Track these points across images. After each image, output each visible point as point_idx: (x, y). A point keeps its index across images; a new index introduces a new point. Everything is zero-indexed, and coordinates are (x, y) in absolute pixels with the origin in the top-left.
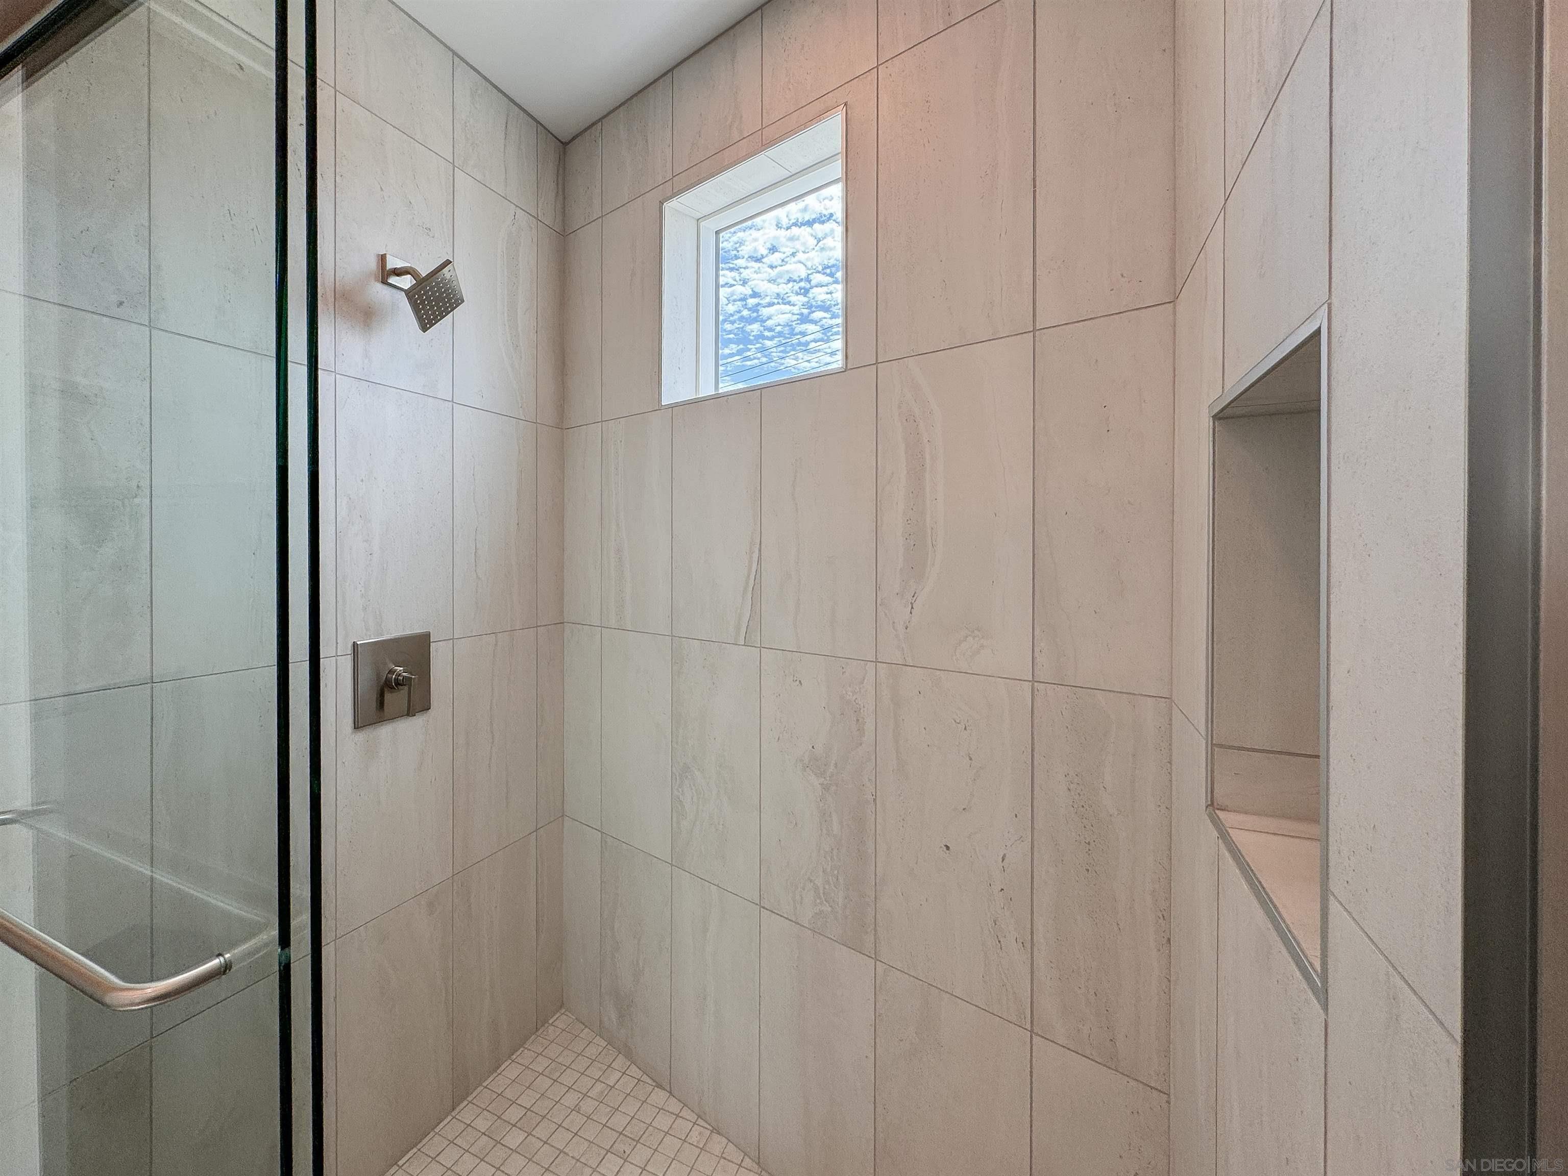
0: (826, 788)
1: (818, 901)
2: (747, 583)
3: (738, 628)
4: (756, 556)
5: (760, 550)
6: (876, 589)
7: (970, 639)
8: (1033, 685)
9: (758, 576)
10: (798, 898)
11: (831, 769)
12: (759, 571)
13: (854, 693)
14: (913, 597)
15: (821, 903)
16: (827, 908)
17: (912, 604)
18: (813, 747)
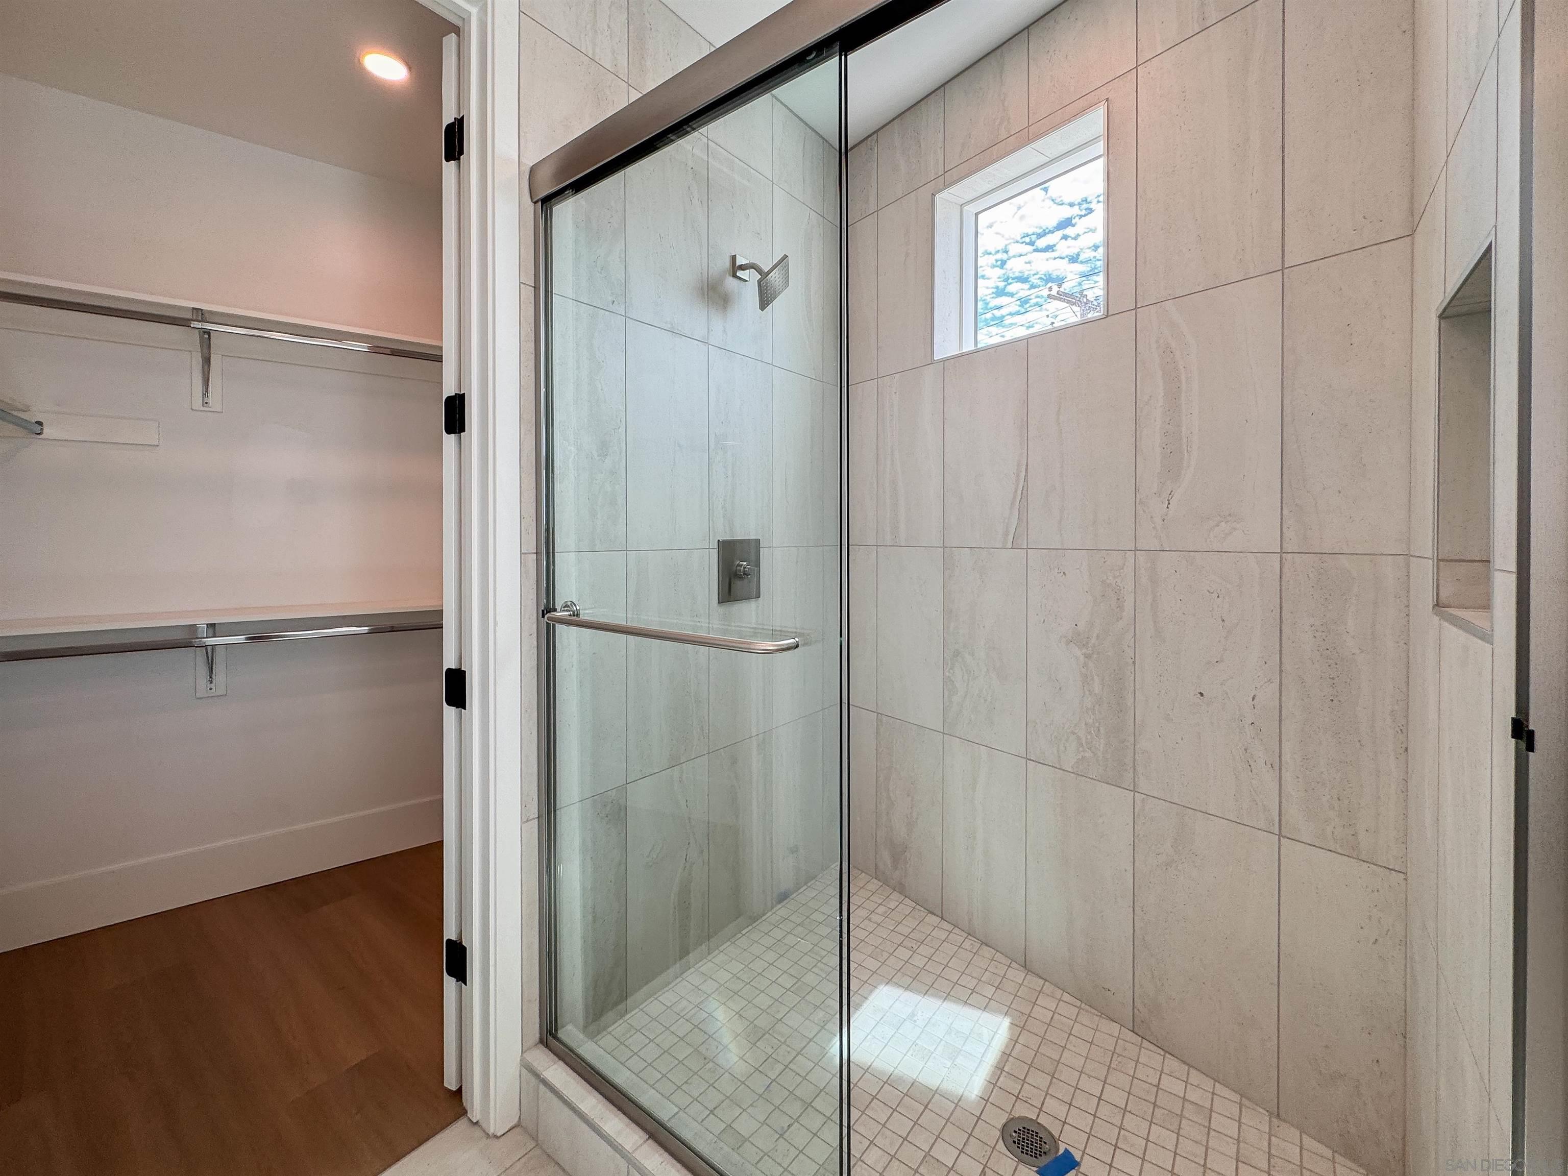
0: (1088, 656)
1: (1081, 749)
2: (1014, 497)
3: (1006, 534)
4: (1023, 474)
5: (1027, 470)
6: (1136, 491)
7: (1223, 524)
8: (1281, 558)
9: (1025, 492)
10: (1062, 748)
11: (1093, 641)
12: (1026, 488)
13: (1115, 577)
14: (1170, 494)
15: (1084, 751)
16: (1088, 754)
17: (1168, 500)
18: (1076, 625)
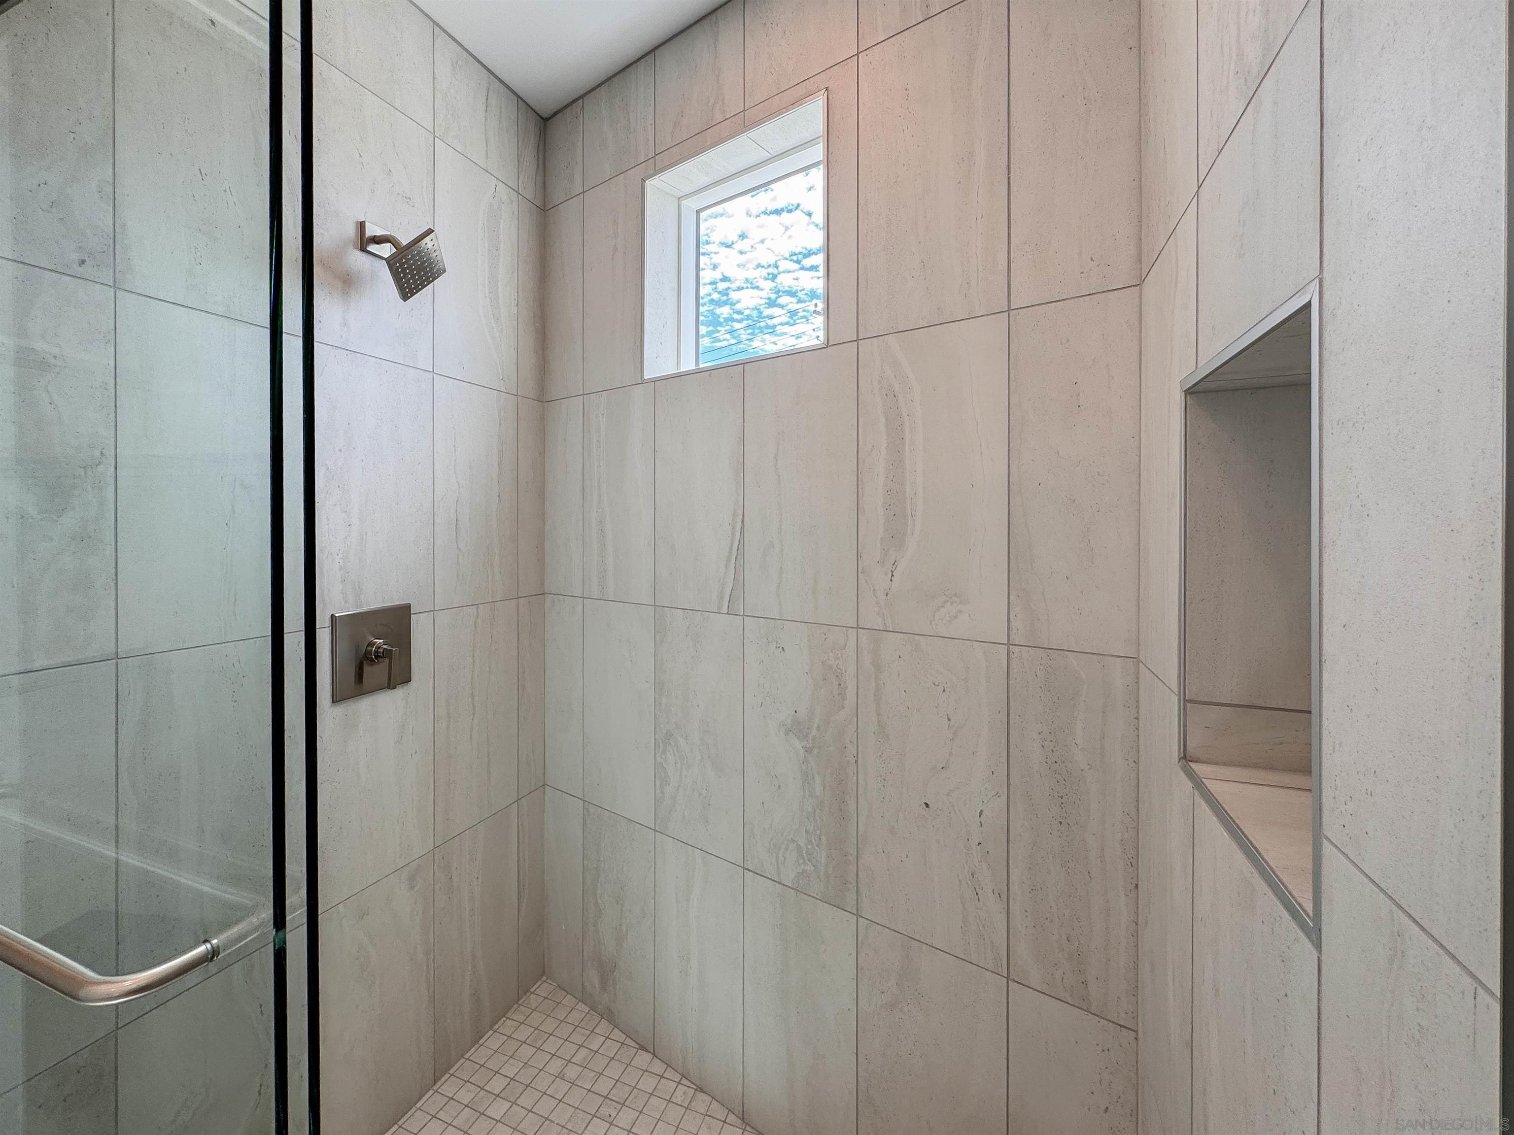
0: (808, 751)
1: (801, 861)
2: (730, 552)
3: (721, 597)
4: (739, 526)
5: (743, 521)
6: (857, 557)
7: (948, 604)
8: (1008, 647)
9: (741, 547)
10: (781, 858)
11: (814, 732)
12: (742, 542)
13: (836, 659)
14: (894, 564)
15: (804, 863)
16: (810, 868)
17: (892, 572)
18: (796, 712)
